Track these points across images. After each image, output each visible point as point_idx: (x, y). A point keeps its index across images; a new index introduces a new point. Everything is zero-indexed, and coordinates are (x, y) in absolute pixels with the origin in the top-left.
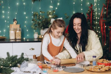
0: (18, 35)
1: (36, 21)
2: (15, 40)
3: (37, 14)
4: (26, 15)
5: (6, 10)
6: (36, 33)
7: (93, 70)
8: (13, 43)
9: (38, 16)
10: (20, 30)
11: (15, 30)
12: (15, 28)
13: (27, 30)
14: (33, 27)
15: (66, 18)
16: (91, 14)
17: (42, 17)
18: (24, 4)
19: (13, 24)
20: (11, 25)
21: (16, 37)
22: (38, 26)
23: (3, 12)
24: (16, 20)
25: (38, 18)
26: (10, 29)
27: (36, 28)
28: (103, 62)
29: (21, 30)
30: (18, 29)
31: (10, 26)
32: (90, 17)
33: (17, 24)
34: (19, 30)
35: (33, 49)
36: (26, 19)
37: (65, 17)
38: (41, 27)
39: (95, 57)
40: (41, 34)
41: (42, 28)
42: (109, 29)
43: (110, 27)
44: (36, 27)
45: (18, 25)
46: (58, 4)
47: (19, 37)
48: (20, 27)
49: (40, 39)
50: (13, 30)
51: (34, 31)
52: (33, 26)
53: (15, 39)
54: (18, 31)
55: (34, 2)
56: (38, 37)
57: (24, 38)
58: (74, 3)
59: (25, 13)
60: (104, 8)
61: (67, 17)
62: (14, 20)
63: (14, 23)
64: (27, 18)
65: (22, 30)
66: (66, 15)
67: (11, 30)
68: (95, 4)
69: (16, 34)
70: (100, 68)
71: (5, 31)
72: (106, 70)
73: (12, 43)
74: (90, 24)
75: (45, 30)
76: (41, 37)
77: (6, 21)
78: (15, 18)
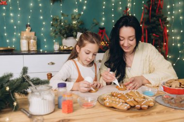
0: (32, 45)
1: (56, 27)
3: (58, 18)
4: (43, 20)
5: (15, 11)
6: (57, 43)
8: (25, 56)
9: (59, 21)
10: (34, 39)
11: (28, 39)
12: (28, 36)
13: (45, 40)
17: (65, 23)
18: (40, 5)
19: (26, 31)
20: (22, 32)
21: (30, 48)
22: (59, 34)
23: (11, 14)
24: (29, 26)
25: (59, 23)
26: (21, 37)
27: (57, 36)
29: (36, 39)
30: (32, 38)
33: (31, 31)
35: (53, 64)
36: (43, 25)
37: (94, 23)
40: (64, 45)
41: (65, 36)
42: (153, 37)
43: (154, 34)
44: (56, 34)
45: (33, 34)
46: (85, 7)
47: (34, 48)
48: (35, 35)
49: (61, 50)
50: (26, 39)
51: (54, 41)
52: (52, 33)
53: (29, 51)
54: (32, 41)
55: (53, 3)
56: (60, 48)
57: (41, 50)
58: (104, 7)
59: (42, 17)
60: (145, 10)
61: (96, 23)
62: (27, 26)
64: (44, 23)
66: (95, 21)
67: (23, 39)
69: (30, 45)
71: (14, 40)
73: (22, 56)
75: (69, 39)
76: (63, 47)
77: (15, 27)
78: (29, 24)
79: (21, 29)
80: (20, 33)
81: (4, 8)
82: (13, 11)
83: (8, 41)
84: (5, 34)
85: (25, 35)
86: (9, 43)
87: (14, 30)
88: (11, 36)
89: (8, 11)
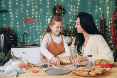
7: (77, 73)
16: (103, 22)
23: (37, 26)
28: (101, 62)
32: (102, 25)
39: (91, 56)
60: (114, 14)
68: (108, 15)
70: (91, 70)
71: (38, 39)
72: (98, 74)
74: (102, 31)
77: (39, 33)
80: (41, 36)
81: (34, 23)
82: (37, 25)
83: (35, 40)
84: (34, 37)
87: (38, 35)
88: (36, 38)
89: (35, 25)
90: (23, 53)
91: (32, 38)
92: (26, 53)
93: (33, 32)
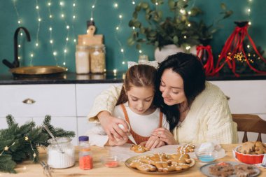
0: (97, 61)
1: (140, 27)
2: (90, 77)
3: (146, 7)
4: (119, 11)
9: (148, 11)
11: (90, 49)
12: (90, 44)
13: (122, 50)
14: (131, 41)
15: (224, 15)
19: (86, 33)
20: (80, 36)
21: (92, 68)
22: (145, 39)
23: (62, 3)
24: (93, 24)
25: (148, 16)
26: (77, 47)
27: (140, 44)
29: (104, 49)
30: (97, 47)
31: (79, 40)
33: (95, 33)
34: (99, 51)
36: (119, 20)
37: (222, 13)
38: (153, 42)
41: (157, 43)
44: (139, 41)
45: (100, 37)
47: (99, 67)
48: (104, 42)
50: (85, 51)
51: (140, 52)
53: (90, 73)
54: (96, 53)
57: (115, 71)
59: (116, 5)
61: (226, 13)
62: (89, 24)
63: (88, 31)
64: (121, 17)
65: (106, 49)
66: (224, 8)
67: (79, 50)
69: (92, 61)
71: (65, 51)
75: (166, 48)
77: (68, 27)
78: (92, 19)
79: (77, 31)
80: (77, 38)
83: (55, 54)
84: (51, 42)
85: (84, 43)
86: (57, 57)
87: (65, 33)
88: (60, 44)
90: (25, 102)
91: (45, 46)
92: (33, 102)
93: (47, 22)
